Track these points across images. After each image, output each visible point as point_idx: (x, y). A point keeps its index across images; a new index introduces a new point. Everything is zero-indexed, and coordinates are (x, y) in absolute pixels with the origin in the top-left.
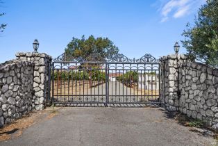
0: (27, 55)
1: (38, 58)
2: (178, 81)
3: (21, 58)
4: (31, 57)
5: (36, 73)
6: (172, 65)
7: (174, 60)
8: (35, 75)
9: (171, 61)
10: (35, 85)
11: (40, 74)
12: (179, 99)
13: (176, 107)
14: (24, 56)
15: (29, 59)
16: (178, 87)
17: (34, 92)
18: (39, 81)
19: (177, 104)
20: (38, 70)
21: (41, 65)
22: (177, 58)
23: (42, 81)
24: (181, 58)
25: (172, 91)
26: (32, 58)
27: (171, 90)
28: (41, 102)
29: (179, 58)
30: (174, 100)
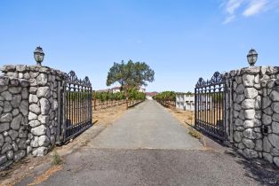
0: (18, 69)
1: (35, 74)
2: (261, 110)
3: (9, 73)
4: (24, 72)
5: (32, 98)
6: (252, 84)
7: (255, 74)
8: (30, 101)
9: (250, 78)
10: (31, 116)
11: (39, 98)
12: (262, 139)
13: (258, 151)
14: (13, 70)
15: (21, 75)
16: (261, 120)
17: (30, 127)
18: (37, 110)
19: (259, 147)
20: (35, 93)
21: (40, 86)
22: (260, 73)
23: (43, 110)
24: (267, 73)
25: (252, 125)
26: (27, 75)
27: (250, 123)
28: (41, 143)
29: (264, 73)
30: (254, 141)
